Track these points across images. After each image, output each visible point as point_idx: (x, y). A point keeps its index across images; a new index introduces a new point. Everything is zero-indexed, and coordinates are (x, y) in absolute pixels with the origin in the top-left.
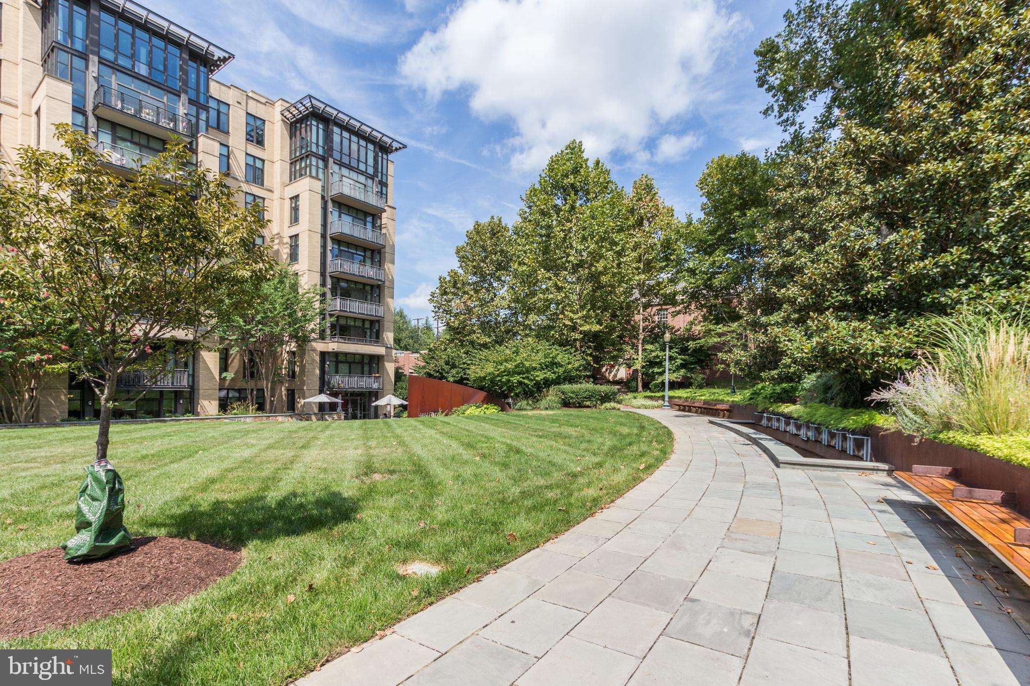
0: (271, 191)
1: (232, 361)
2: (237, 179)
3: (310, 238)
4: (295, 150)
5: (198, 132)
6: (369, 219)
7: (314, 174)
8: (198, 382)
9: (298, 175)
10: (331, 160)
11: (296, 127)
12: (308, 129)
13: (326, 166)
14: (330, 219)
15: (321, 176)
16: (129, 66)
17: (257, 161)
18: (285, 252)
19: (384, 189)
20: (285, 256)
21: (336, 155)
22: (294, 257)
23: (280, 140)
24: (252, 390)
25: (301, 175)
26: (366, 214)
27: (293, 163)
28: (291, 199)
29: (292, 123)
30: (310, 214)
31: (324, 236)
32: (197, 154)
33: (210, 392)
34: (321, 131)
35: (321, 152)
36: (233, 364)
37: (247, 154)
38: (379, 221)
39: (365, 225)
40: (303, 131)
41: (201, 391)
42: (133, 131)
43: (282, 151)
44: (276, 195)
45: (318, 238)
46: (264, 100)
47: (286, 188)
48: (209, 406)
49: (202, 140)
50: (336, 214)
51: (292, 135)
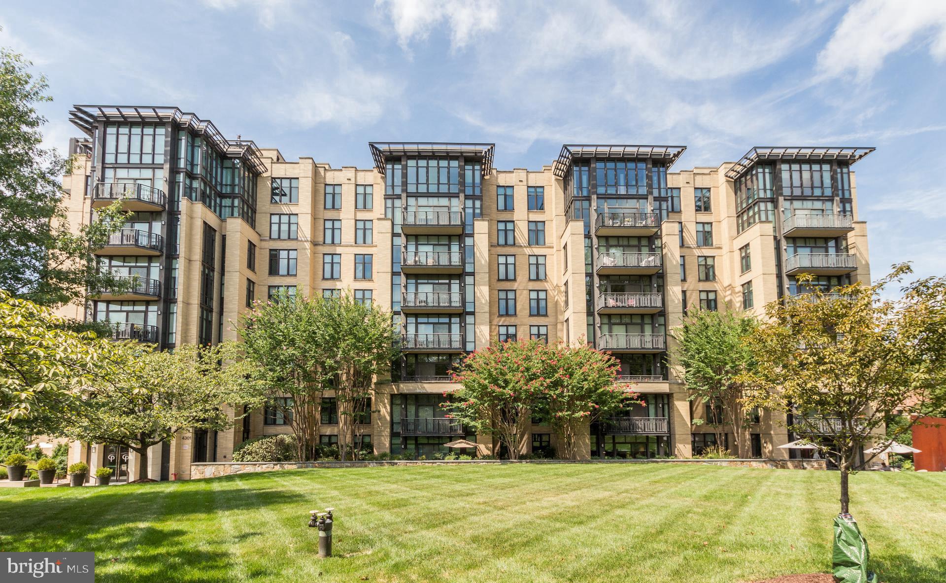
0: (720, 248)
1: (696, 408)
2: (690, 247)
3: (765, 281)
4: (742, 203)
5: (661, 221)
6: (832, 243)
7: (763, 218)
8: (674, 428)
9: (746, 225)
10: (781, 199)
11: (740, 181)
12: (754, 178)
13: (776, 207)
14: (784, 256)
15: (771, 218)
16: (614, 192)
17: (706, 225)
18: (738, 300)
19: (848, 206)
20: (738, 305)
21: (787, 192)
22: (747, 302)
23: (725, 200)
24: (720, 434)
25: (749, 224)
26: (826, 240)
27: (739, 216)
28: (740, 249)
29: (736, 180)
30: (763, 258)
31: (779, 276)
32: (661, 238)
33: (684, 436)
34: (767, 176)
35: (769, 195)
36: (697, 411)
37: (697, 223)
38: (844, 243)
39: (827, 251)
40: (749, 182)
41: (677, 436)
42: (618, 237)
43: (728, 208)
44: (726, 249)
45: (774, 280)
46: (707, 171)
47: (735, 241)
48: (684, 449)
49: (665, 226)
50: (791, 250)
51: (736, 191)
